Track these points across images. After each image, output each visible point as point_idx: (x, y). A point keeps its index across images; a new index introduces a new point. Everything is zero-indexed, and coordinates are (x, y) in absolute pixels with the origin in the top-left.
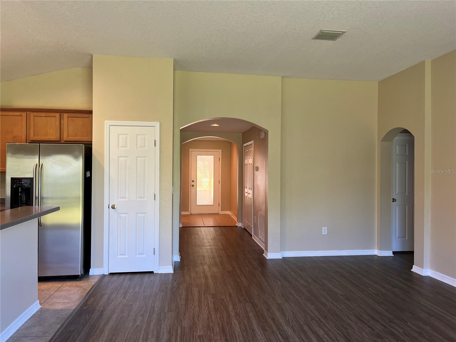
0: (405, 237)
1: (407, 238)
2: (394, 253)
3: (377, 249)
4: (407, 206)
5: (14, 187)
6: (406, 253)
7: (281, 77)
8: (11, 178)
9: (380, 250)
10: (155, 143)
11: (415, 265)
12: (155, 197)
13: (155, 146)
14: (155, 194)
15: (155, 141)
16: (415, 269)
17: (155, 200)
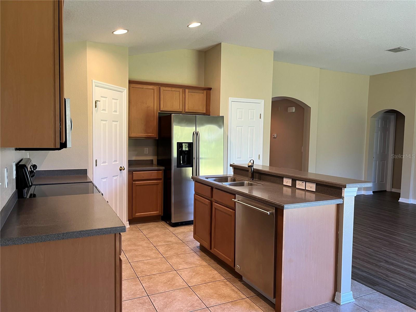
1: (376, 183)
2: (373, 192)
3: (363, 190)
4: (378, 161)
5: (180, 150)
6: (377, 192)
7: (319, 69)
8: (177, 143)
9: (366, 191)
10: (260, 116)
11: (401, 198)
12: (259, 157)
13: (260, 118)
14: (259, 155)
15: (260, 114)
16: (401, 200)
17: (259, 159)
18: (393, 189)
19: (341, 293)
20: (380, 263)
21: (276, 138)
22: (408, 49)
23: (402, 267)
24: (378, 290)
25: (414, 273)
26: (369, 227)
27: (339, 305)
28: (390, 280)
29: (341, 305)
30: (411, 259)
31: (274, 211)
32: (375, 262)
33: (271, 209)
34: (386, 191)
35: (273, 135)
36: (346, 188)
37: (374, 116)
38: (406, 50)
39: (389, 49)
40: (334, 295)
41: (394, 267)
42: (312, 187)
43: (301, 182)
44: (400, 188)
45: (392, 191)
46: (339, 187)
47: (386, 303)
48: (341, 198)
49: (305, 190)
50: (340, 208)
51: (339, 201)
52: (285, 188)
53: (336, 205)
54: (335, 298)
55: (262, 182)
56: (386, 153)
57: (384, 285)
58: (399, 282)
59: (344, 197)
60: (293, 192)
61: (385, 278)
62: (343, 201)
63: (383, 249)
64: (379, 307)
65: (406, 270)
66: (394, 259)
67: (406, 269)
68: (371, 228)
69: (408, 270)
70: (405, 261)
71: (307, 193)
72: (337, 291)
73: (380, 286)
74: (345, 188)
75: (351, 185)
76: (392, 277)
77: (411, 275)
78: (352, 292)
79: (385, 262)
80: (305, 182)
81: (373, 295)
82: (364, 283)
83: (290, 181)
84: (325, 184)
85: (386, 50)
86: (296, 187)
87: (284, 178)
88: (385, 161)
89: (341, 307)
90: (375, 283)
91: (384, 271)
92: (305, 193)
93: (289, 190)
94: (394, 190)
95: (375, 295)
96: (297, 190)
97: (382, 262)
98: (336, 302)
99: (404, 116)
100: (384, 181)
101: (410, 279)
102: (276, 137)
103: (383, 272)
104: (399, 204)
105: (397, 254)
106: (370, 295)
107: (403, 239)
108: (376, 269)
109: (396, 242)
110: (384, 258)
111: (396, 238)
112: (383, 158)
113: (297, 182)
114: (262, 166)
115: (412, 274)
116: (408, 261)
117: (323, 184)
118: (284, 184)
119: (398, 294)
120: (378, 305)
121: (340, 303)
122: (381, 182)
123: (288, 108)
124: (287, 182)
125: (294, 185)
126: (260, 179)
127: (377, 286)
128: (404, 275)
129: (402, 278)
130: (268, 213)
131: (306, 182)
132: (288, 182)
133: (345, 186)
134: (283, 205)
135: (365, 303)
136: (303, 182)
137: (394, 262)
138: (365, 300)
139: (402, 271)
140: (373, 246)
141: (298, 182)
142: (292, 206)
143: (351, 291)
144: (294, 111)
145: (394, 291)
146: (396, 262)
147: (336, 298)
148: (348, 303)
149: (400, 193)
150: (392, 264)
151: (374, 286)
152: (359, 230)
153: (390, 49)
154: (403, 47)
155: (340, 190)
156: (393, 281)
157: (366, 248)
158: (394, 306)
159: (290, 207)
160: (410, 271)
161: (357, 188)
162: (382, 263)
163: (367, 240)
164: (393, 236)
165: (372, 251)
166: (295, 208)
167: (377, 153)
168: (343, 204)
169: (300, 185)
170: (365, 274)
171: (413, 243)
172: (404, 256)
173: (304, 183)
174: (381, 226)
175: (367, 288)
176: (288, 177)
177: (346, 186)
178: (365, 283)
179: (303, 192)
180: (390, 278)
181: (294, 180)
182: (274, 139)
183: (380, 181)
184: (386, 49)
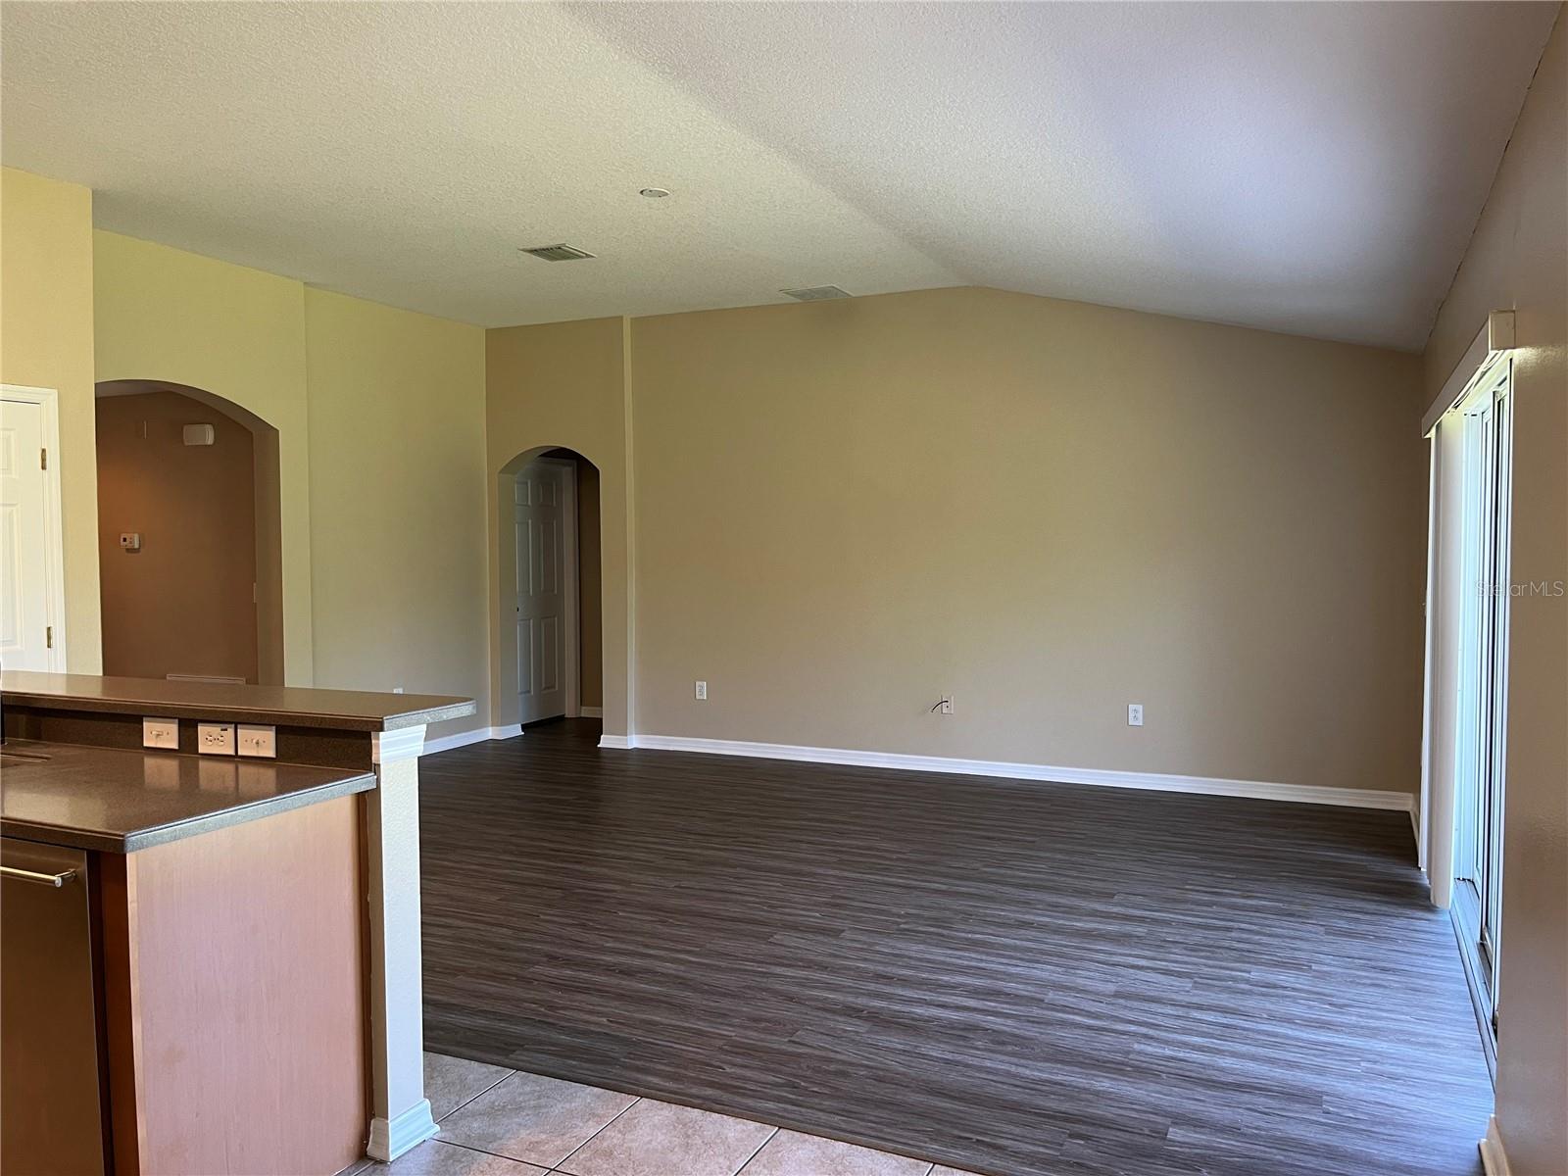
0: (529, 692)
2: (524, 727)
3: (492, 726)
4: (531, 621)
6: (535, 727)
7: (301, 284)
9: (502, 725)
10: (44, 460)
11: (606, 734)
12: (49, 638)
13: (44, 468)
14: (49, 629)
15: (44, 451)
16: (606, 741)
17: (49, 646)
18: (583, 708)
19: (387, 1118)
20: (531, 970)
21: (137, 551)
22: (588, 256)
23: (599, 965)
24: (521, 1064)
25: (631, 975)
26: (505, 852)
27: (380, 1167)
28: (558, 1018)
29: (391, 1163)
30: (624, 932)
31: (83, 867)
32: (515, 970)
33: (73, 862)
34: (562, 718)
35: (125, 540)
36: (382, 730)
37: (508, 469)
38: (582, 257)
39: (529, 247)
40: (364, 1136)
41: (573, 970)
42: (261, 742)
43: (215, 730)
44: (598, 703)
45: (583, 715)
46: (359, 729)
47: (543, 1101)
48: (371, 771)
49: (235, 759)
50: (366, 808)
51: (362, 783)
52: (150, 762)
53: (354, 797)
54: (367, 1144)
55: (49, 746)
56: (556, 592)
57: (541, 1043)
58: (586, 1017)
59: (379, 765)
60: (189, 774)
61: (546, 1015)
62: (378, 781)
63: (542, 917)
64: (520, 1125)
65: (609, 972)
66: (577, 944)
67: (609, 969)
68: (511, 853)
69: (614, 970)
70: (607, 942)
71: (243, 769)
72: (373, 1116)
73: (527, 1050)
74: (381, 733)
75: (401, 719)
76: (564, 1008)
77: (624, 982)
78: (427, 1100)
79: (545, 959)
80: (233, 726)
81: (504, 1086)
82: (474, 1053)
83: (172, 728)
84: (307, 725)
85: (524, 250)
86: (200, 751)
87: (144, 719)
88: (554, 617)
89: (393, 1169)
90: (512, 1044)
91: (540, 994)
92: (237, 768)
93: (171, 766)
94: (586, 712)
95: (514, 1084)
96: (203, 764)
97: (538, 963)
98: (371, 1159)
99: (598, 471)
100: (554, 687)
101: (621, 997)
102: (137, 546)
103: (538, 997)
104: (599, 757)
105: (584, 925)
106: (492, 1091)
107: (605, 870)
108: (520, 993)
109: (582, 883)
110: (546, 948)
111: (587, 872)
112: (545, 607)
113: (201, 728)
114: (65, 677)
115: (624, 980)
116: (616, 939)
117: (302, 725)
118: (145, 745)
119: (581, 1060)
120: (517, 1120)
121: (388, 1155)
122: (545, 689)
123: (185, 427)
124: (158, 735)
125: (188, 741)
126: (36, 736)
127: (517, 1052)
128: (600, 991)
129: (596, 1000)
130: (53, 882)
131: (239, 726)
132: (165, 734)
133: (378, 725)
134: (123, 836)
135: (475, 1125)
136: (224, 726)
137: (574, 952)
138: (474, 1115)
139: (597, 978)
140: (512, 916)
141: (203, 730)
142: (160, 835)
143: (425, 1097)
144: (210, 441)
145: (568, 1052)
146: (581, 953)
147: (373, 1142)
148: (417, 1146)
149: (601, 720)
150: (569, 962)
151: (507, 1056)
152: (470, 870)
153: (537, 247)
154: (572, 245)
155: (364, 741)
156: (568, 1020)
157: (489, 928)
158: (567, 1106)
159: (154, 836)
160: (621, 972)
161: (425, 726)
162: (538, 969)
163: (494, 898)
164: (577, 867)
165: (510, 932)
166: (176, 838)
167: (529, 591)
168: (378, 788)
169: (212, 740)
170: (480, 1022)
171: (632, 875)
172: (605, 927)
173: (231, 731)
174: (542, 840)
175: (485, 1070)
176: (161, 714)
177: (382, 723)
178: (479, 1055)
179: (229, 768)
180: (561, 1012)
181: (188, 726)
182: (130, 555)
183: (543, 686)
184: (521, 248)
